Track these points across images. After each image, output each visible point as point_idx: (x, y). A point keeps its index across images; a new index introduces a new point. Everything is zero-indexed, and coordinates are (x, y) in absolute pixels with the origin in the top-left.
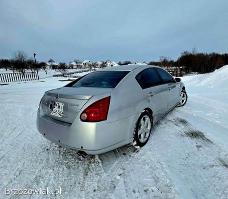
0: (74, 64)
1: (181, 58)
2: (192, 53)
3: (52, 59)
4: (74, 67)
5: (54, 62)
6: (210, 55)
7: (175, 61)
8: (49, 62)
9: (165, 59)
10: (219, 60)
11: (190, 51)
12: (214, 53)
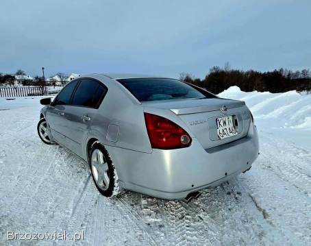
0: (57, 78)
1: (209, 76)
2: (224, 70)
3: (22, 70)
4: (57, 83)
5: (24, 74)
6: (248, 73)
7: (201, 80)
8: (18, 74)
9: (187, 77)
10: (258, 81)
11: (222, 67)
12: (252, 72)
